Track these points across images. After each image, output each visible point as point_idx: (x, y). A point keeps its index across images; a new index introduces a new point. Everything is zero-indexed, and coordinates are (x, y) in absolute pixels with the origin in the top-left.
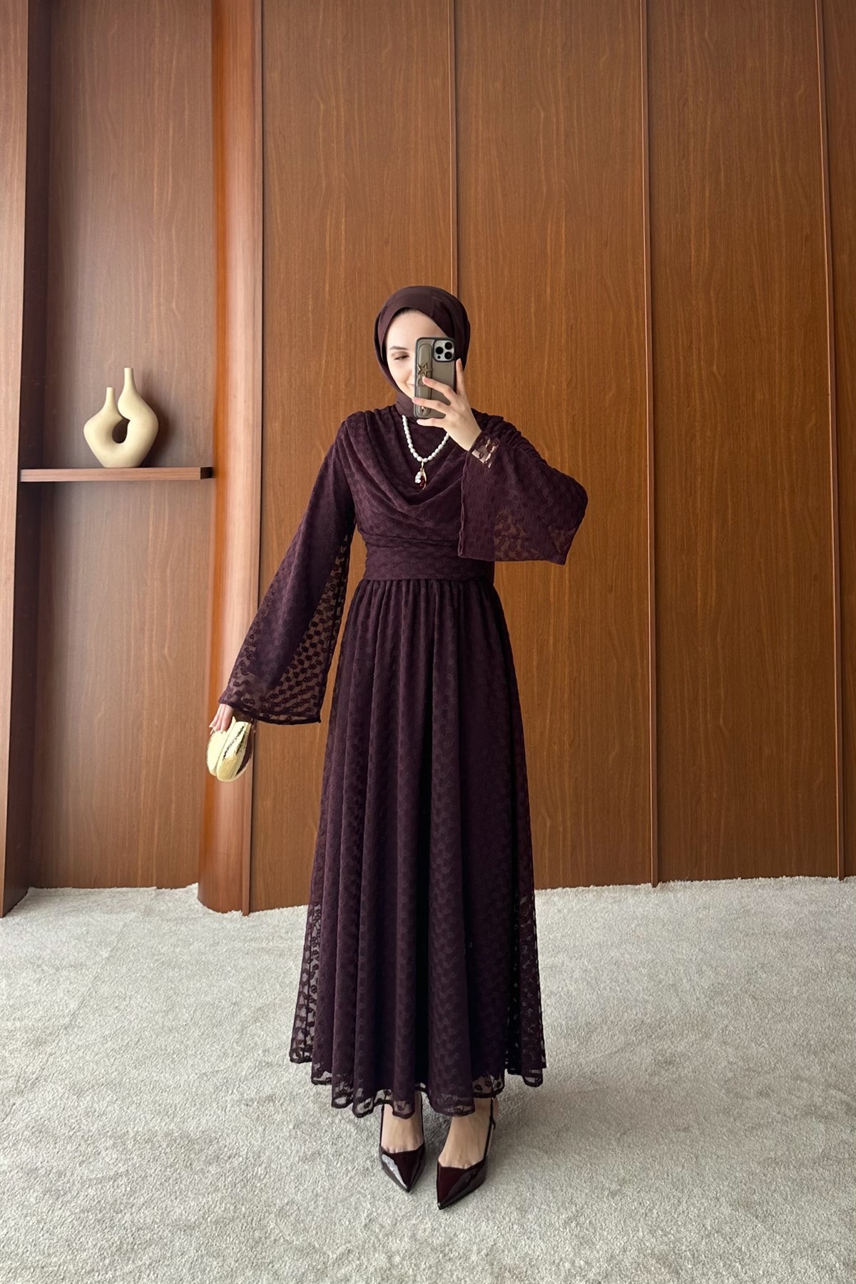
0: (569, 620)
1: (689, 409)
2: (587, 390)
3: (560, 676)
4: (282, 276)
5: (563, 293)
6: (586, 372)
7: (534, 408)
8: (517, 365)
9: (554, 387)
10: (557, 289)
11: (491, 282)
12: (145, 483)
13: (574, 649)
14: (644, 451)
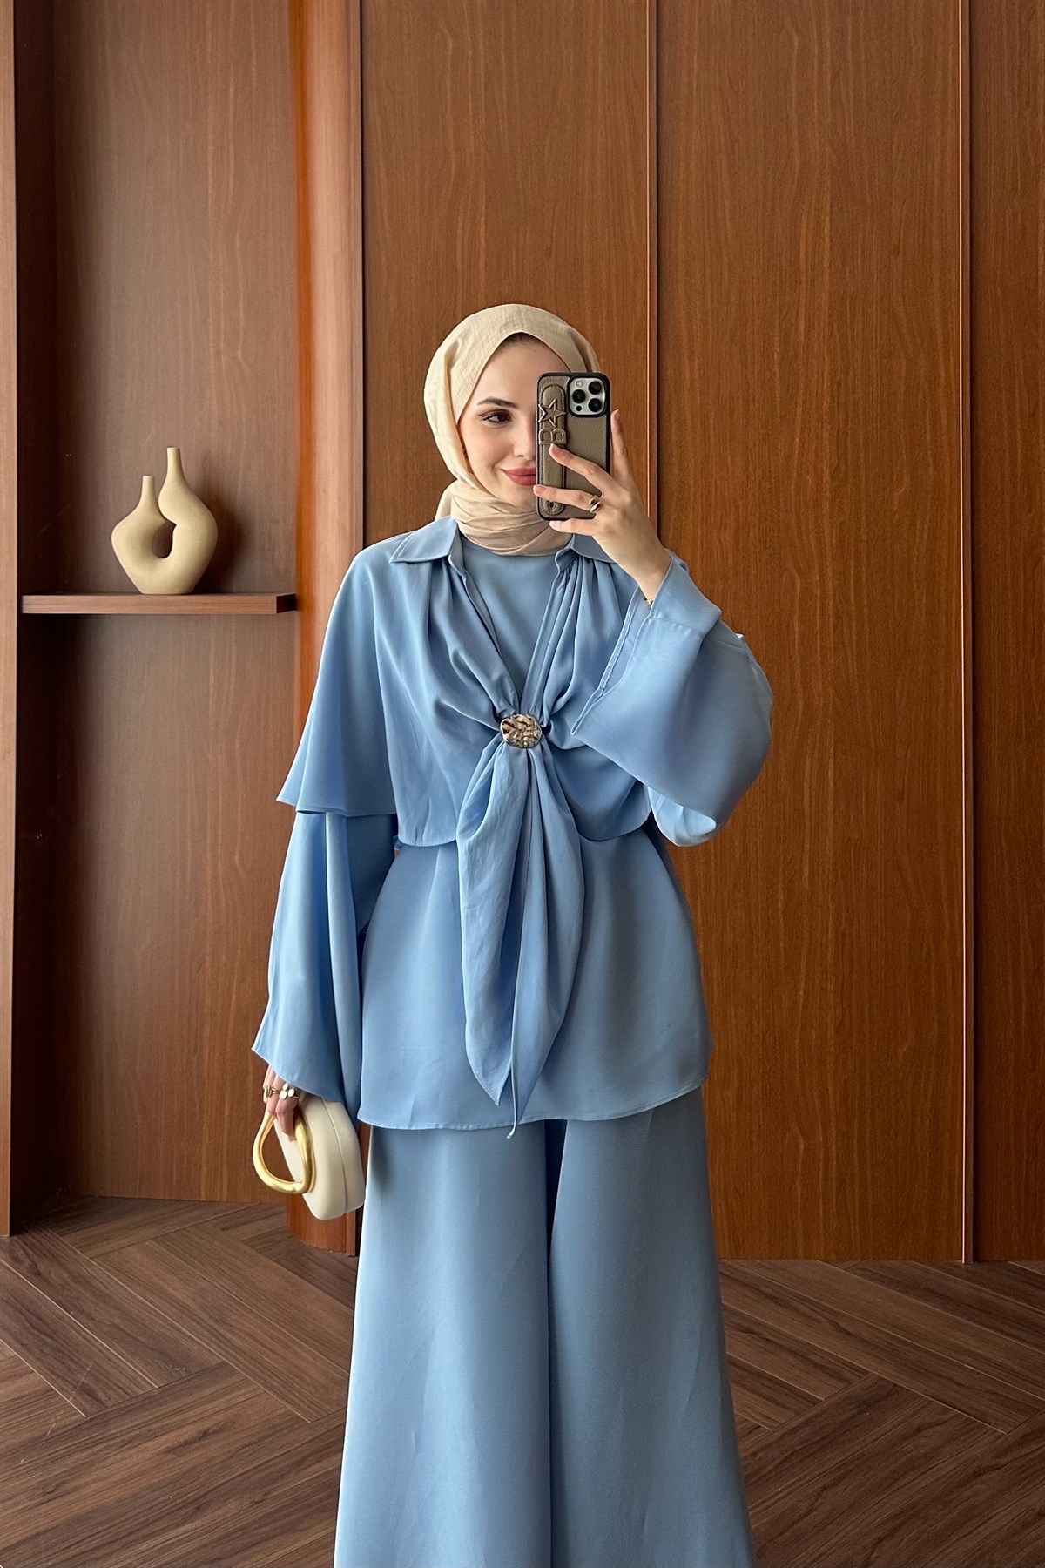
0: (835, 842)
1: (1029, 515)
2: (863, 484)
3: (820, 925)
4: (392, 310)
5: (826, 329)
6: (862, 455)
7: (778, 511)
8: (750, 446)
9: (810, 482)
10: (816, 323)
11: (710, 313)
12: (200, 618)
13: (842, 888)
14: (955, 583)
